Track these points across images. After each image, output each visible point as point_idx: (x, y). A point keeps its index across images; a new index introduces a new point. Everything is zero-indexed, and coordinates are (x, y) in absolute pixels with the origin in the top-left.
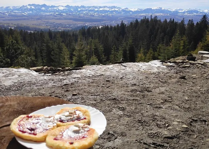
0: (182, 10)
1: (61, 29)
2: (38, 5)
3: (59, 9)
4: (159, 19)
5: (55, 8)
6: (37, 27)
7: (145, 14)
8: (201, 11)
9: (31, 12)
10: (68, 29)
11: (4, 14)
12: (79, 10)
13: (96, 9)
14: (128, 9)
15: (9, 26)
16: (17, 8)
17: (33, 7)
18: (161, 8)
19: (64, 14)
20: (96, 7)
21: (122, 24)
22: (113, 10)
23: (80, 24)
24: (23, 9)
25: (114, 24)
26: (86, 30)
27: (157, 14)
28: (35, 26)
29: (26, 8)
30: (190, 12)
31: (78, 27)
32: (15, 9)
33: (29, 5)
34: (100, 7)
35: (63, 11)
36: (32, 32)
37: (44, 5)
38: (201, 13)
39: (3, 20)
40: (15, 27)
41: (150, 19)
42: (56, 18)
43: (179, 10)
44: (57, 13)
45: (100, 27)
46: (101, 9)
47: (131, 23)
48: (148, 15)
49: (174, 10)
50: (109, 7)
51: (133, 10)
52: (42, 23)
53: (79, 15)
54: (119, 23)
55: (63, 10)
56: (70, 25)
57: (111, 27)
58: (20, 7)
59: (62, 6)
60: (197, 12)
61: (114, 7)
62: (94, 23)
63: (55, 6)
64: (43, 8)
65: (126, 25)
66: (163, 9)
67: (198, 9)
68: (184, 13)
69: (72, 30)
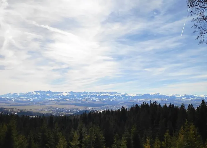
0: (179, 95)
1: (63, 114)
2: (44, 92)
3: (63, 95)
4: (159, 104)
5: (59, 94)
6: (40, 112)
7: (144, 99)
8: (197, 96)
9: (36, 98)
10: (70, 113)
11: (10, 100)
12: (82, 95)
13: (98, 95)
14: (127, 94)
15: (12, 111)
16: (24, 94)
17: (38, 94)
18: (159, 94)
19: (67, 99)
20: (97, 93)
21: (123, 109)
22: (113, 95)
23: (81, 109)
24: (29, 95)
25: (115, 108)
26: (87, 115)
27: (156, 99)
28: (38, 111)
29: (31, 94)
30: (187, 97)
31: (80, 112)
32: (22, 95)
33: (35, 92)
34: (102, 93)
35: (66, 97)
36: (34, 117)
37: (49, 92)
38: (198, 97)
39: (8, 106)
40: (18, 112)
41: (149, 104)
42: (59, 103)
43: (176, 95)
44: (61, 99)
45: (101, 111)
46: (102, 95)
47: (132, 108)
48: (148, 100)
49: (171, 95)
50: (110, 93)
51: (132, 95)
52: (45, 108)
53: (81, 100)
54: (120, 107)
55: (67, 95)
56: (72, 109)
57: (112, 111)
58: (27, 94)
59: (66, 92)
60: (194, 97)
61: (115, 93)
62: (95, 107)
63: (59, 93)
64: (48, 95)
65: (126, 109)
66: (160, 94)
67: (194, 94)
68: (181, 97)
69: (73, 115)
